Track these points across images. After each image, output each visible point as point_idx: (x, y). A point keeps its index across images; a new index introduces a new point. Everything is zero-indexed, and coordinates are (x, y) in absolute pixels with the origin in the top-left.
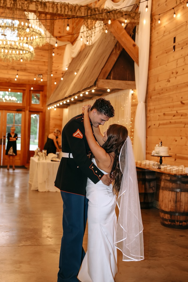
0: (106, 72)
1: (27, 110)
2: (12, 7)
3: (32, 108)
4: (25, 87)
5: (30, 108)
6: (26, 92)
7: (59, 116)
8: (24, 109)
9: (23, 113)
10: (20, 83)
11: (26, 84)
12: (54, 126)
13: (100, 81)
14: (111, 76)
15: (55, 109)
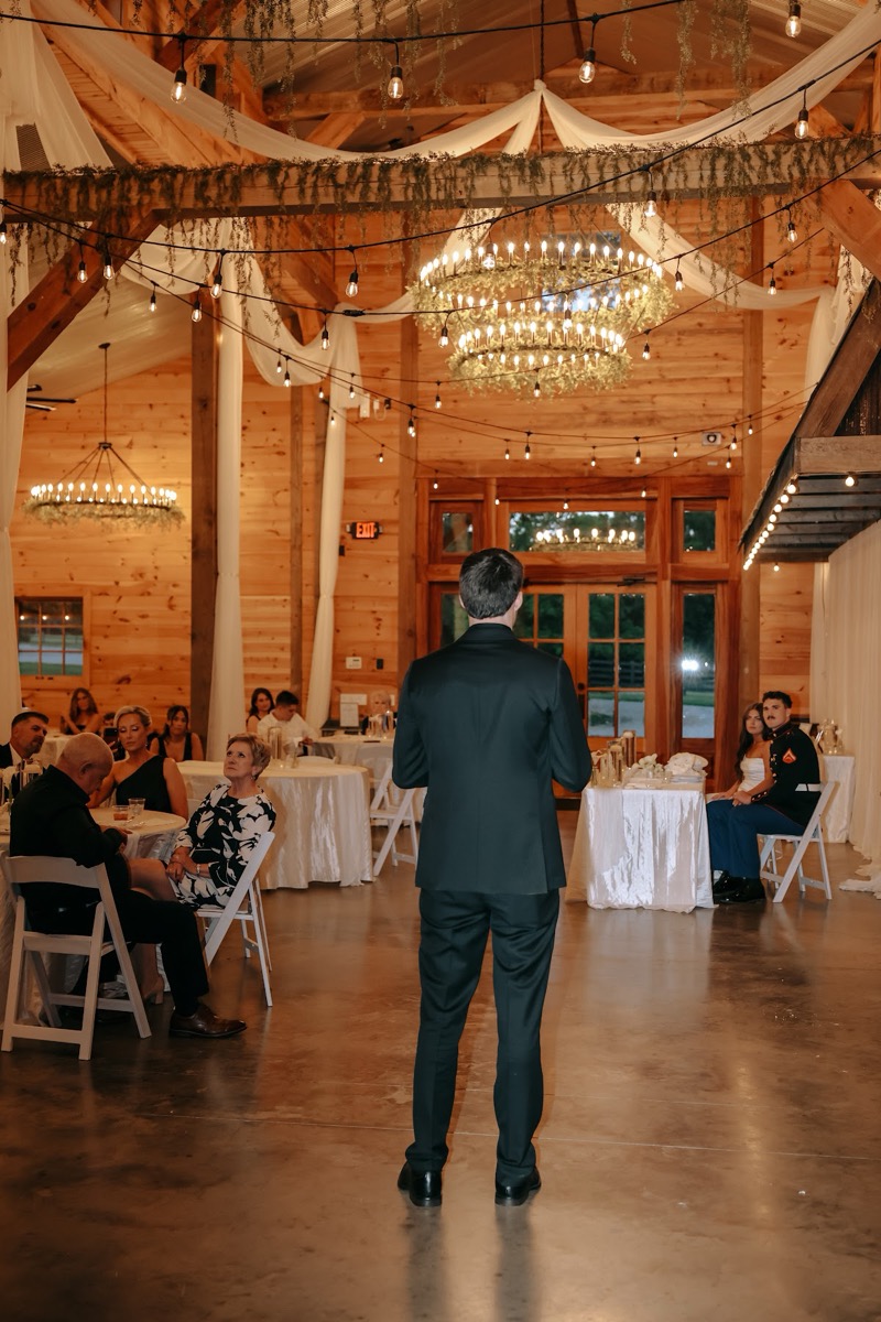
0: (833, 405)
1: (665, 578)
2: (411, 199)
3: (684, 570)
4: (654, 487)
5: (675, 570)
7: (799, 593)
8: (652, 576)
9: (652, 590)
10: (633, 474)
11: (656, 477)
12: (779, 638)
13: (809, 446)
14: (859, 419)
15: (776, 568)
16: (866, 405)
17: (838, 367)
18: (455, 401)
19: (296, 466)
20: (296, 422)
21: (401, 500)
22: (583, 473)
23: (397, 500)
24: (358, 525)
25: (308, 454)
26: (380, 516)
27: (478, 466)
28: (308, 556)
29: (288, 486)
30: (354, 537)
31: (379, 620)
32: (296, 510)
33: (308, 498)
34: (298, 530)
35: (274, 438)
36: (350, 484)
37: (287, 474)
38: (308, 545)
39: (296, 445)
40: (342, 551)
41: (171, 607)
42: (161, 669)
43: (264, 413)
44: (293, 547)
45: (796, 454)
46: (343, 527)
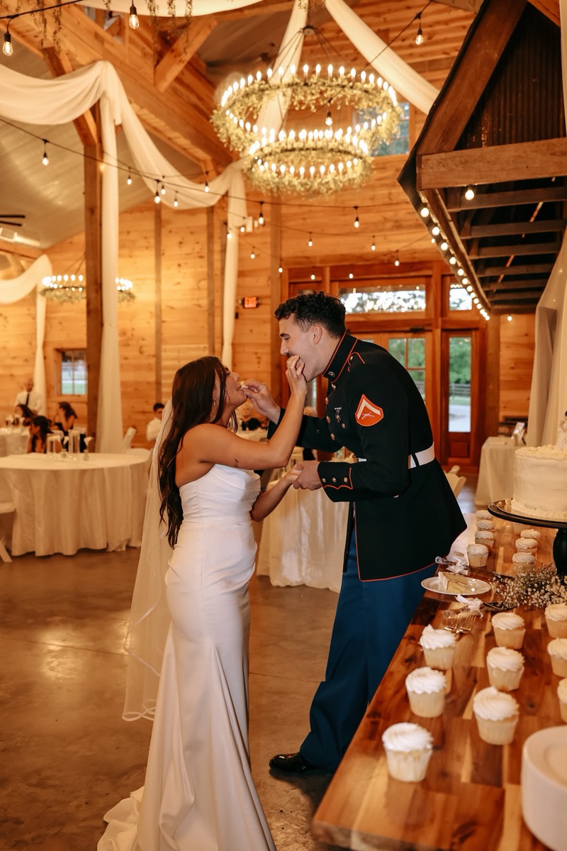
1: (437, 327)
3: (451, 322)
4: (430, 268)
5: (443, 322)
6: (433, 281)
7: (526, 335)
8: (430, 325)
9: (429, 335)
10: (416, 260)
11: (431, 262)
12: (513, 365)
13: (430, 162)
14: (481, 132)
15: (510, 318)
16: (487, 118)
17: (457, 81)
18: (304, 219)
19: (211, 264)
20: (210, 237)
21: (272, 283)
22: (384, 260)
23: (270, 283)
24: (246, 299)
25: (217, 257)
26: (258, 294)
27: (318, 260)
28: (217, 319)
29: (206, 277)
30: (244, 307)
31: (259, 358)
32: (211, 292)
33: (217, 283)
34: (212, 304)
35: (197, 248)
36: (241, 274)
37: (205, 269)
38: (217, 312)
39: (210, 252)
40: (237, 316)
41: (141, 352)
42: (136, 389)
43: (192, 233)
44: (209, 315)
45: (417, 171)
46: (237, 301)
